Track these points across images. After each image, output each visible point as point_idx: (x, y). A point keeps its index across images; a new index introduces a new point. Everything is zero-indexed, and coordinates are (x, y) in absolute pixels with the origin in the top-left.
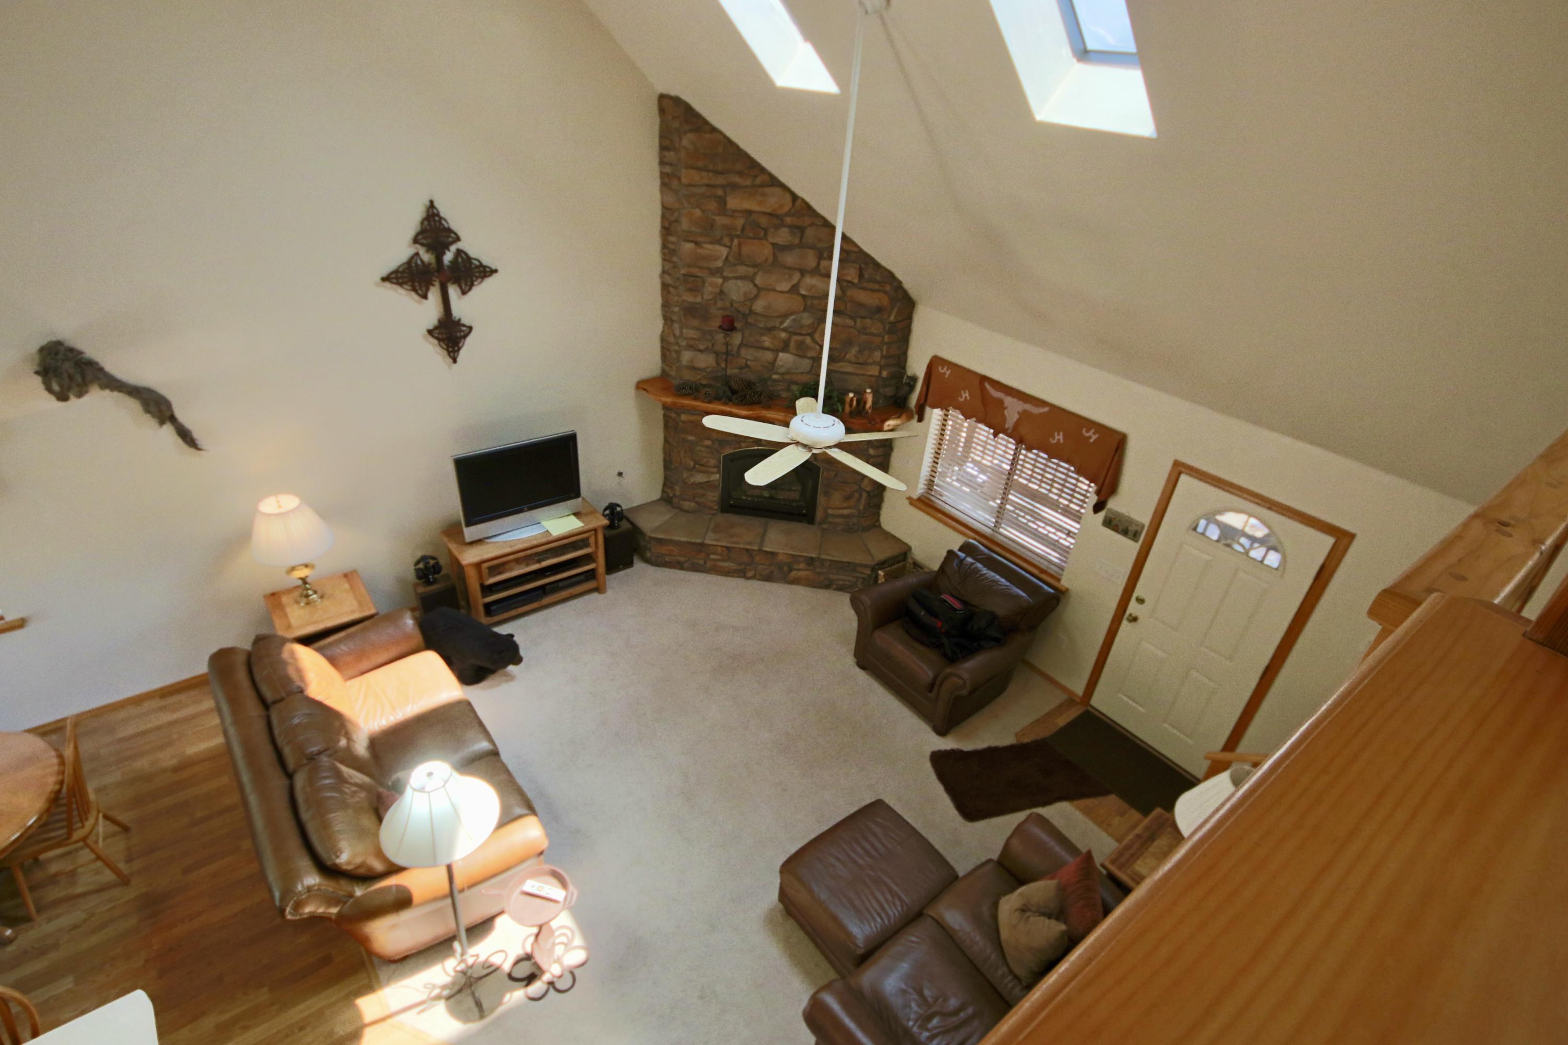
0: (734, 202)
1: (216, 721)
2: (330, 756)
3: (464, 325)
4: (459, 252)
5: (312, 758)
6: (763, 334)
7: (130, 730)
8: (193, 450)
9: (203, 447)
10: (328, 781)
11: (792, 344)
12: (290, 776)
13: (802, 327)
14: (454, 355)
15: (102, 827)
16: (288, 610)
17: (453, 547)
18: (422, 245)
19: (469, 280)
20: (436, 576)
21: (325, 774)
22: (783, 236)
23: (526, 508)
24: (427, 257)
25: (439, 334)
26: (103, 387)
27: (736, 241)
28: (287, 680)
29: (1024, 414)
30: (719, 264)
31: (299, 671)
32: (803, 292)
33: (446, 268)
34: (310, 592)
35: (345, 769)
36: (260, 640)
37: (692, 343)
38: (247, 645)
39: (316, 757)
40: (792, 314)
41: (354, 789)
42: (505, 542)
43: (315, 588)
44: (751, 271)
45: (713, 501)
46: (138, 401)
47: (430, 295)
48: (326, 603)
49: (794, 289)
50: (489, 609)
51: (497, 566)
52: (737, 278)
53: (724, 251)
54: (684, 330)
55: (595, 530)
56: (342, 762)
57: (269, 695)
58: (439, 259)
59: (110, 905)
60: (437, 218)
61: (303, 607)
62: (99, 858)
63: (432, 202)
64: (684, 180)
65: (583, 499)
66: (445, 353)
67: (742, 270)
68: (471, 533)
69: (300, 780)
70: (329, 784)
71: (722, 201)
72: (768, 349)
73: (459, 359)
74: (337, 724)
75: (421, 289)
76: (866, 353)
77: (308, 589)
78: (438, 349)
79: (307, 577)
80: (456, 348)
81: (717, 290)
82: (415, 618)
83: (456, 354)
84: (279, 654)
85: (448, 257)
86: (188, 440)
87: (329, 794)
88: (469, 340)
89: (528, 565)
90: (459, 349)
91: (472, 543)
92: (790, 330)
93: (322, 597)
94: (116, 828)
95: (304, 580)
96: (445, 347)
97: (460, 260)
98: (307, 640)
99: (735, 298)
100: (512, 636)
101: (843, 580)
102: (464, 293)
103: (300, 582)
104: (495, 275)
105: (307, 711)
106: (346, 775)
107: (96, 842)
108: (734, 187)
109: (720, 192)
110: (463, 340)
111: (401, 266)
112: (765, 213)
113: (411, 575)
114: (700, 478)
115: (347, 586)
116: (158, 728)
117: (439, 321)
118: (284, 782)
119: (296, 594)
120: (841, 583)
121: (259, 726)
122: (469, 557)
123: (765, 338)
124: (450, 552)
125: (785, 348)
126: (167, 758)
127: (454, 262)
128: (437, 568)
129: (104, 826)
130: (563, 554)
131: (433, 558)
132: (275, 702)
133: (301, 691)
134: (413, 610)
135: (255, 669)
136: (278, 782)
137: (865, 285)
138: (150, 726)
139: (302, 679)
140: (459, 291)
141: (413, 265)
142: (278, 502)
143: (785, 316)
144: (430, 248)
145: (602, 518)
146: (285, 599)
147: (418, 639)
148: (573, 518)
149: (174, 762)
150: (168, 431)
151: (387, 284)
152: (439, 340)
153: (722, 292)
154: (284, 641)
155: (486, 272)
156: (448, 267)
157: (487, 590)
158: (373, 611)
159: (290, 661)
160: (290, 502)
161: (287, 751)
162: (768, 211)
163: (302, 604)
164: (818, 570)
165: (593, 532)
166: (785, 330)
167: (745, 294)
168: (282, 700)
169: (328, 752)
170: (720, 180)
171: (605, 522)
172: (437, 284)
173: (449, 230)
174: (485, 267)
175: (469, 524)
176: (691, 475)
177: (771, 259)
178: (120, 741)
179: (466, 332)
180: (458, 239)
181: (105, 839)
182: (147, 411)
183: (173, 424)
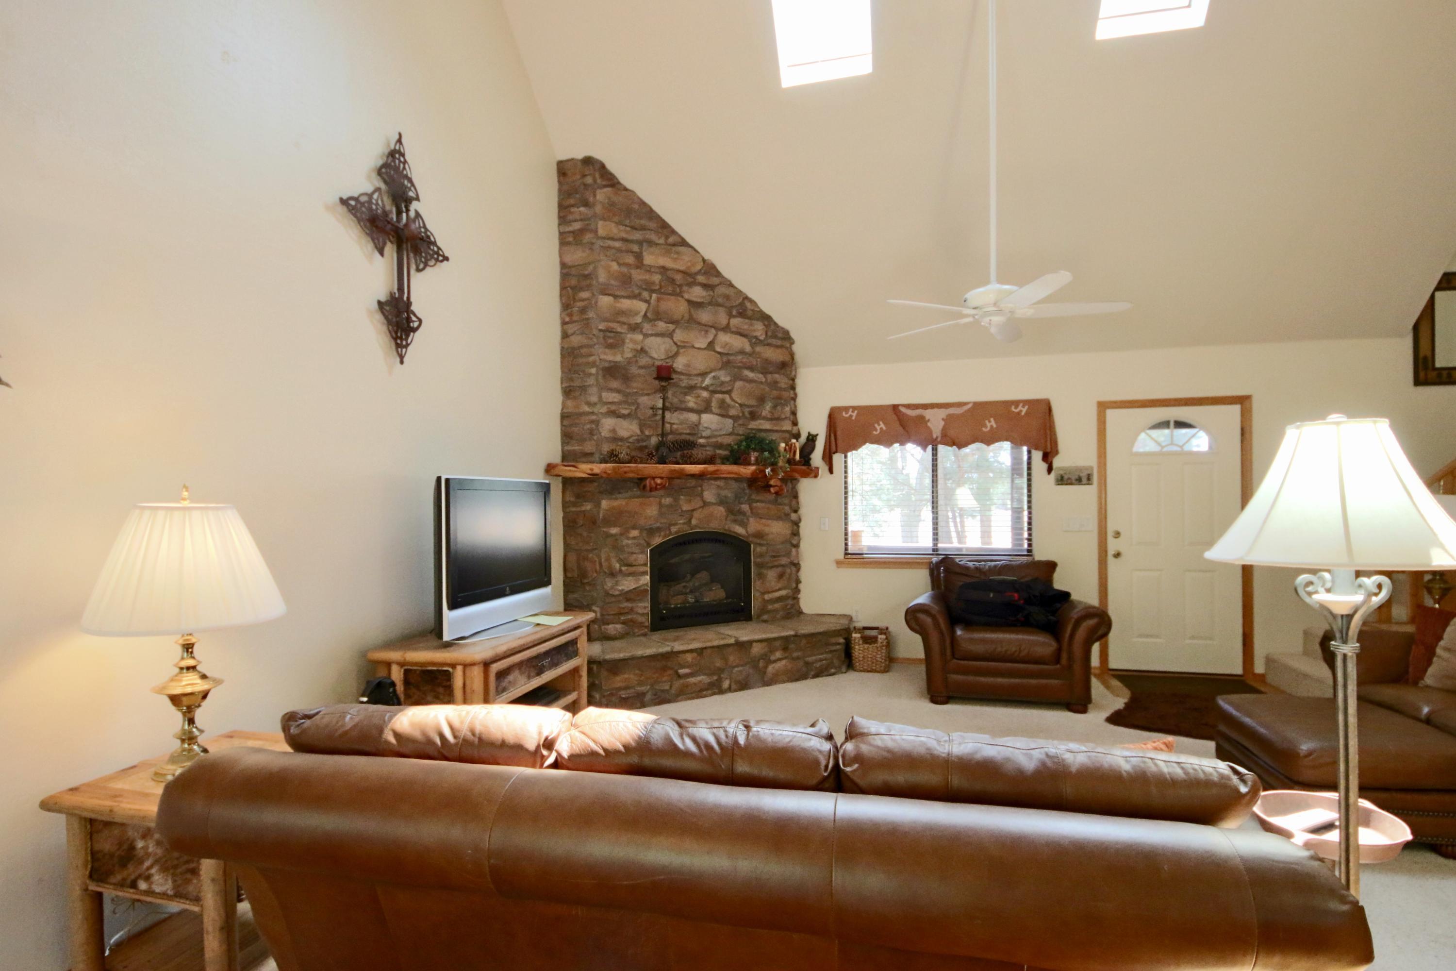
0: (649, 259)
3: (414, 314)
4: (417, 216)
6: (686, 394)
11: (714, 404)
13: (723, 383)
19: (424, 255)
22: (697, 293)
23: (508, 589)
25: (389, 311)
27: (654, 296)
29: (949, 420)
30: (639, 319)
32: (718, 349)
37: (613, 408)
40: (711, 372)
44: (671, 327)
45: (643, 615)
47: (386, 253)
49: (711, 345)
52: (657, 335)
53: (642, 307)
54: (604, 394)
55: (583, 626)
60: (401, 160)
63: (401, 136)
64: (601, 232)
66: (393, 343)
67: (661, 326)
68: (451, 623)
71: (639, 257)
72: (691, 410)
73: (405, 360)
76: (779, 408)
80: (405, 343)
81: (639, 348)
91: (455, 642)
92: (711, 388)
96: (393, 334)
99: (655, 356)
101: (821, 660)
108: (651, 243)
109: (636, 248)
112: (679, 271)
114: (627, 584)
117: (391, 295)
120: (818, 665)
123: (688, 398)
125: (707, 409)
137: (770, 341)
143: (703, 375)
144: (391, 191)
152: (389, 321)
153: (642, 350)
155: (439, 253)
162: (682, 268)
164: (795, 654)
165: (581, 630)
166: (706, 389)
167: (667, 351)
170: (637, 236)
172: (395, 243)
173: (411, 182)
176: (617, 583)
177: (687, 316)
179: (415, 325)
180: (418, 197)
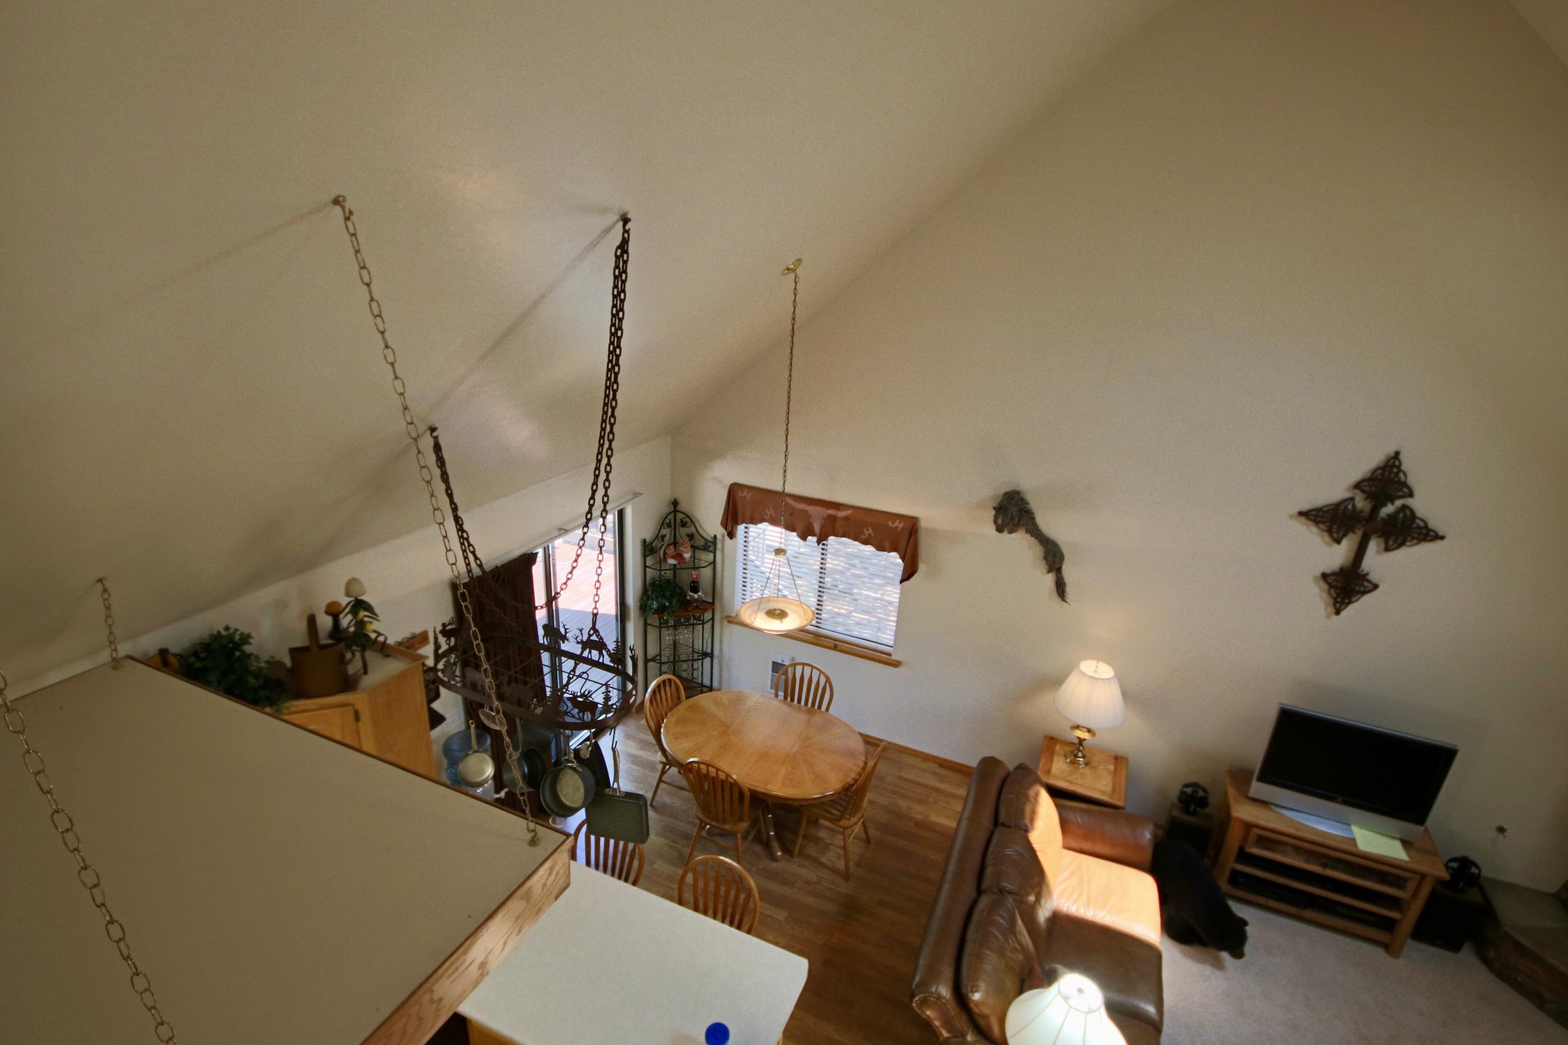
1: (959, 809)
2: (1015, 901)
3: (1369, 581)
4: (1405, 508)
5: (1002, 891)
7: (910, 776)
8: (1059, 599)
9: (1068, 600)
10: (1001, 921)
12: (979, 892)
14: (1340, 606)
15: (858, 829)
16: (1056, 758)
17: (1231, 792)
18: (1363, 491)
19: (1401, 538)
20: (1198, 809)
21: (1003, 914)
23: (1339, 800)
24: (1361, 503)
25: (1334, 580)
26: (1027, 531)
28: (1020, 814)
31: (1034, 812)
33: (1379, 519)
34: (1080, 754)
35: (1019, 922)
36: (1021, 768)
38: (1011, 767)
39: (1005, 893)
41: (1017, 946)
42: (1292, 821)
43: (1085, 753)
46: (1043, 549)
47: (1345, 542)
48: (1087, 771)
50: (1236, 878)
51: (1270, 839)
55: (1423, 876)
56: (1021, 915)
57: (1003, 816)
58: (1375, 510)
59: (830, 886)
60: (1395, 470)
61: (1067, 763)
62: (844, 848)
63: (1397, 454)
65: (1426, 830)
66: (1331, 601)
68: (1258, 788)
69: (984, 902)
70: (1001, 924)
73: (1343, 612)
74: (1036, 879)
75: (1338, 532)
77: (1079, 751)
78: (1325, 595)
79: (1085, 740)
80: (1347, 601)
82: (1155, 836)
83: (1344, 606)
84: (1028, 788)
85: (1388, 509)
86: (1060, 590)
87: (996, 933)
88: (1366, 598)
89: (1308, 861)
90: (1350, 603)
91: (1254, 800)
93: (1087, 764)
94: (863, 836)
95: (1081, 741)
96: (1334, 595)
97: (1401, 515)
98: (1055, 793)
100: (1245, 923)
102: (1387, 549)
103: (1077, 741)
104: (1440, 542)
105: (1021, 851)
106: (1018, 929)
107: (849, 836)
110: (1359, 595)
111: (1325, 506)
113: (1174, 794)
115: (1112, 767)
116: (925, 786)
117: (1342, 569)
118: (972, 893)
119: (1068, 749)
121: (982, 835)
122: (1243, 812)
124: (1225, 796)
126: (917, 812)
127: (1392, 517)
128: (1203, 802)
129: (859, 829)
130: (1362, 877)
131: (1205, 791)
132: (1004, 825)
133: (1027, 831)
134: (1157, 826)
135: (1006, 788)
136: (969, 890)
138: (921, 780)
139: (1032, 820)
140: (1383, 546)
141: (1342, 508)
142: (1097, 667)
144: (1369, 496)
145: (1442, 867)
146: (1058, 747)
147: (1147, 856)
148: (1398, 845)
149: (918, 817)
150: (1050, 579)
151: (1303, 519)
152: (1331, 586)
154: (1038, 781)
155: (1428, 535)
156: (1383, 519)
157: (1244, 856)
158: (1120, 803)
159: (1032, 799)
160: (1106, 671)
161: (989, 870)
163: (1068, 760)
165: (1419, 877)
168: (1009, 827)
169: (1016, 897)
171: (1445, 875)
172: (1359, 533)
173: (1405, 485)
174: (1429, 530)
175: (1261, 779)
178: (901, 778)
179: (1367, 589)
180: (1411, 494)
181: (854, 838)
182: (1045, 558)
183: (1057, 574)
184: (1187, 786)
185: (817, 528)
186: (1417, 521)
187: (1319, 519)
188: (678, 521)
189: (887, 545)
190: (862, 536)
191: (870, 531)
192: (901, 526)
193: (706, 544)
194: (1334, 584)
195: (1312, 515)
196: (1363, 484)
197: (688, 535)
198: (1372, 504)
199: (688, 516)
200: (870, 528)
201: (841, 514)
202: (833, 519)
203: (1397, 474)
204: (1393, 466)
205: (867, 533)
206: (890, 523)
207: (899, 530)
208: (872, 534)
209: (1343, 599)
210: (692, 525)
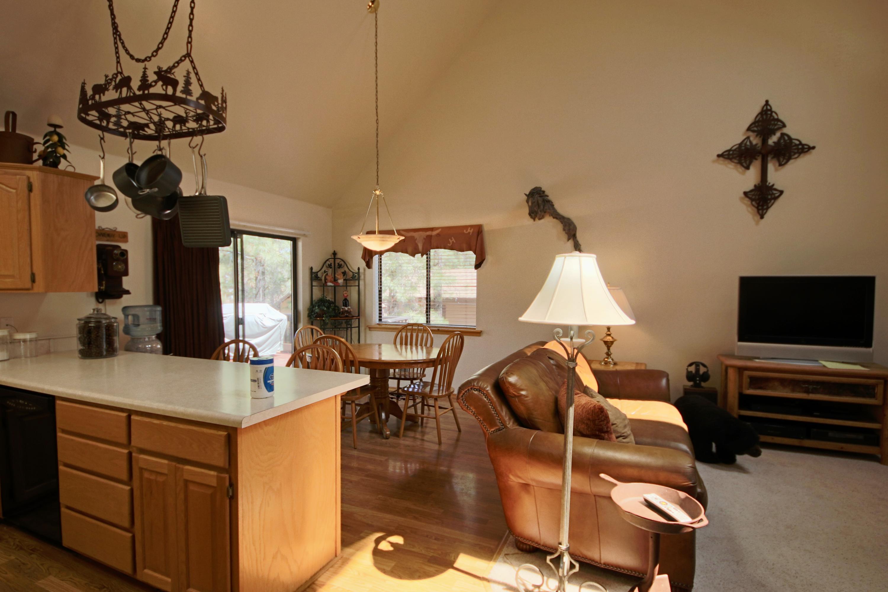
3: (776, 190)
4: (783, 135)
14: (762, 212)
17: (723, 358)
18: (754, 131)
19: (787, 155)
20: (703, 382)
23: (803, 341)
24: (755, 141)
25: (753, 195)
33: (769, 147)
46: (562, 224)
47: (752, 168)
48: (617, 366)
58: (764, 141)
60: (769, 113)
63: (767, 101)
66: (756, 210)
68: (740, 348)
73: (766, 216)
75: (745, 162)
78: (750, 207)
79: (610, 343)
80: (766, 207)
83: (765, 211)
85: (773, 140)
88: (778, 201)
89: (793, 391)
90: (768, 208)
91: (741, 359)
93: (615, 364)
96: (756, 206)
97: (782, 141)
102: (781, 165)
104: (813, 151)
110: (773, 201)
111: (733, 147)
113: (682, 373)
115: (634, 365)
117: (755, 186)
122: (734, 361)
127: (777, 144)
128: (705, 375)
130: (839, 394)
131: (705, 366)
140: (777, 164)
141: (743, 145)
144: (758, 133)
148: (858, 367)
151: (721, 160)
152: (752, 200)
155: (803, 149)
156: (772, 146)
157: (744, 401)
172: (760, 159)
173: (778, 120)
174: (803, 145)
175: (741, 339)
179: (777, 195)
180: (784, 126)
182: (564, 230)
183: (574, 240)
184: (691, 365)
185: (420, 247)
186: (794, 141)
187: (731, 157)
188: (337, 264)
189: (464, 246)
190: (449, 245)
191: (453, 240)
192: (471, 231)
193: (353, 275)
194: (753, 197)
195: (725, 155)
196: (752, 127)
197: (343, 273)
198: (761, 138)
199: (343, 260)
200: (453, 238)
201: (434, 233)
202: (429, 237)
203: (771, 115)
204: (767, 110)
205: (451, 241)
206: (465, 231)
207: (471, 234)
208: (455, 242)
209: (762, 206)
210: (345, 265)
